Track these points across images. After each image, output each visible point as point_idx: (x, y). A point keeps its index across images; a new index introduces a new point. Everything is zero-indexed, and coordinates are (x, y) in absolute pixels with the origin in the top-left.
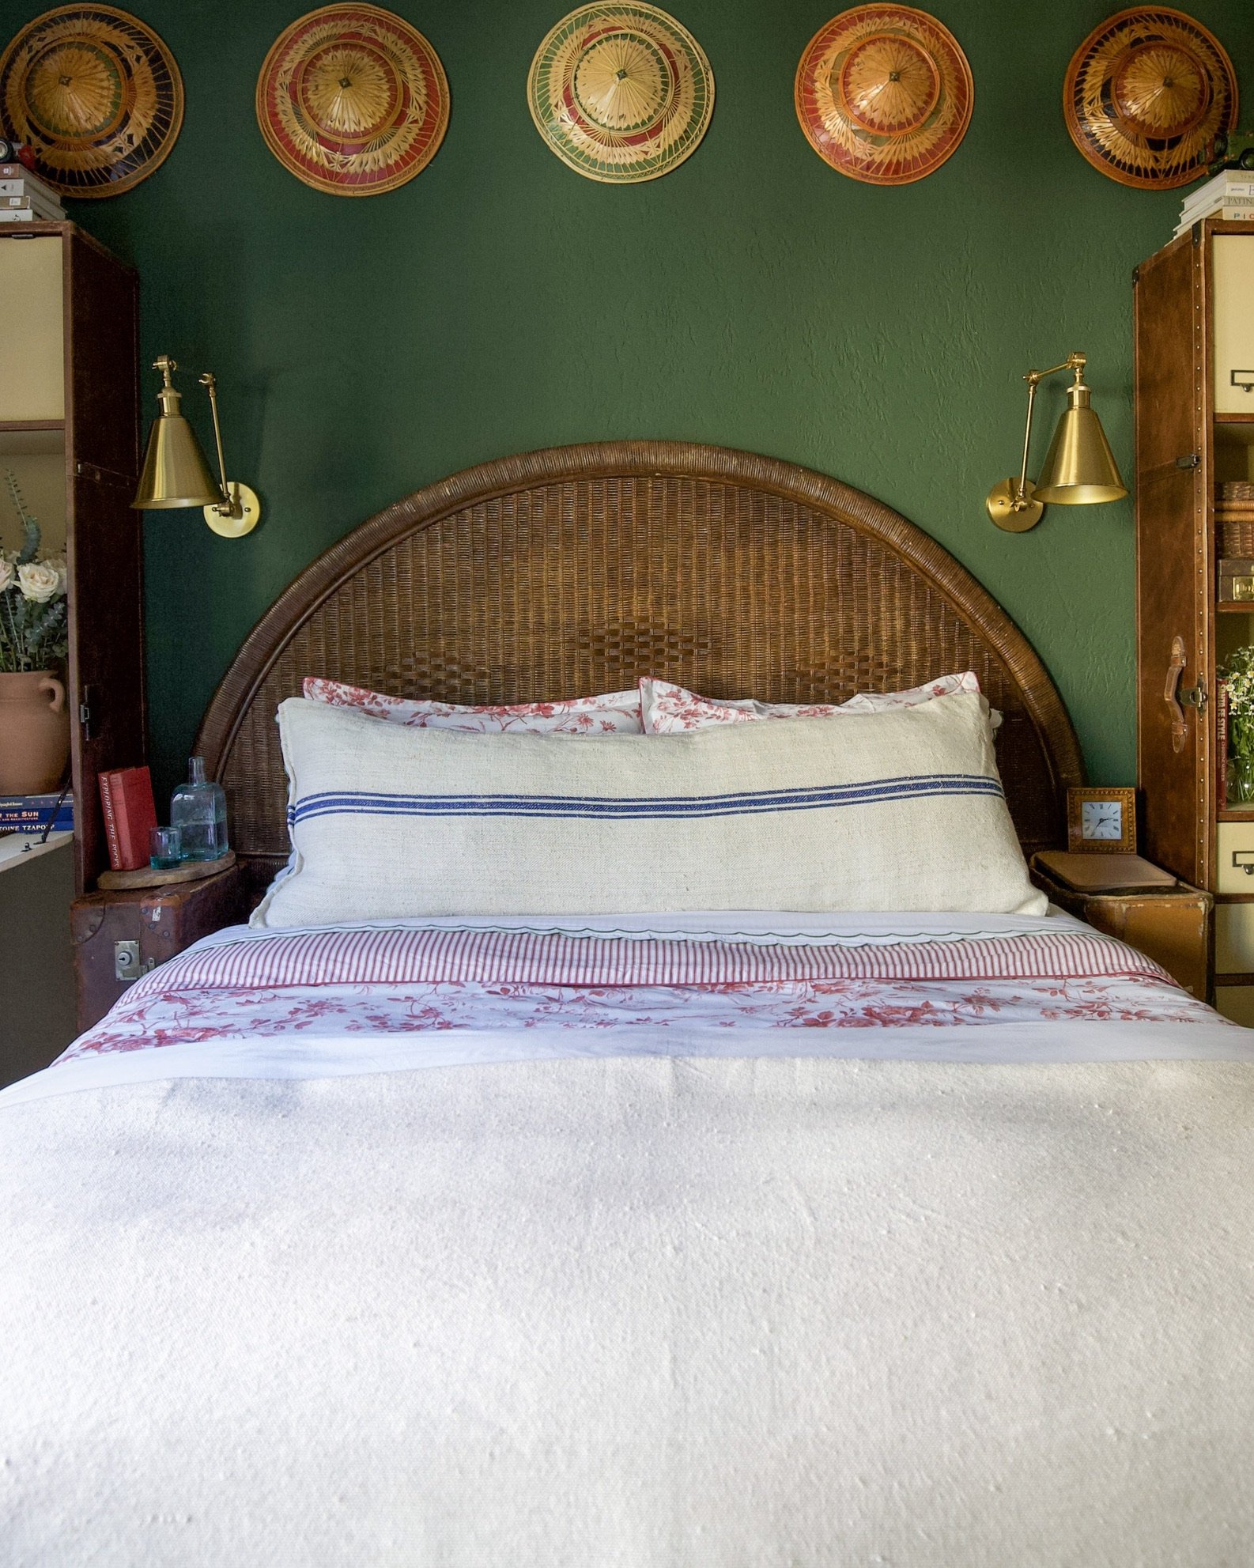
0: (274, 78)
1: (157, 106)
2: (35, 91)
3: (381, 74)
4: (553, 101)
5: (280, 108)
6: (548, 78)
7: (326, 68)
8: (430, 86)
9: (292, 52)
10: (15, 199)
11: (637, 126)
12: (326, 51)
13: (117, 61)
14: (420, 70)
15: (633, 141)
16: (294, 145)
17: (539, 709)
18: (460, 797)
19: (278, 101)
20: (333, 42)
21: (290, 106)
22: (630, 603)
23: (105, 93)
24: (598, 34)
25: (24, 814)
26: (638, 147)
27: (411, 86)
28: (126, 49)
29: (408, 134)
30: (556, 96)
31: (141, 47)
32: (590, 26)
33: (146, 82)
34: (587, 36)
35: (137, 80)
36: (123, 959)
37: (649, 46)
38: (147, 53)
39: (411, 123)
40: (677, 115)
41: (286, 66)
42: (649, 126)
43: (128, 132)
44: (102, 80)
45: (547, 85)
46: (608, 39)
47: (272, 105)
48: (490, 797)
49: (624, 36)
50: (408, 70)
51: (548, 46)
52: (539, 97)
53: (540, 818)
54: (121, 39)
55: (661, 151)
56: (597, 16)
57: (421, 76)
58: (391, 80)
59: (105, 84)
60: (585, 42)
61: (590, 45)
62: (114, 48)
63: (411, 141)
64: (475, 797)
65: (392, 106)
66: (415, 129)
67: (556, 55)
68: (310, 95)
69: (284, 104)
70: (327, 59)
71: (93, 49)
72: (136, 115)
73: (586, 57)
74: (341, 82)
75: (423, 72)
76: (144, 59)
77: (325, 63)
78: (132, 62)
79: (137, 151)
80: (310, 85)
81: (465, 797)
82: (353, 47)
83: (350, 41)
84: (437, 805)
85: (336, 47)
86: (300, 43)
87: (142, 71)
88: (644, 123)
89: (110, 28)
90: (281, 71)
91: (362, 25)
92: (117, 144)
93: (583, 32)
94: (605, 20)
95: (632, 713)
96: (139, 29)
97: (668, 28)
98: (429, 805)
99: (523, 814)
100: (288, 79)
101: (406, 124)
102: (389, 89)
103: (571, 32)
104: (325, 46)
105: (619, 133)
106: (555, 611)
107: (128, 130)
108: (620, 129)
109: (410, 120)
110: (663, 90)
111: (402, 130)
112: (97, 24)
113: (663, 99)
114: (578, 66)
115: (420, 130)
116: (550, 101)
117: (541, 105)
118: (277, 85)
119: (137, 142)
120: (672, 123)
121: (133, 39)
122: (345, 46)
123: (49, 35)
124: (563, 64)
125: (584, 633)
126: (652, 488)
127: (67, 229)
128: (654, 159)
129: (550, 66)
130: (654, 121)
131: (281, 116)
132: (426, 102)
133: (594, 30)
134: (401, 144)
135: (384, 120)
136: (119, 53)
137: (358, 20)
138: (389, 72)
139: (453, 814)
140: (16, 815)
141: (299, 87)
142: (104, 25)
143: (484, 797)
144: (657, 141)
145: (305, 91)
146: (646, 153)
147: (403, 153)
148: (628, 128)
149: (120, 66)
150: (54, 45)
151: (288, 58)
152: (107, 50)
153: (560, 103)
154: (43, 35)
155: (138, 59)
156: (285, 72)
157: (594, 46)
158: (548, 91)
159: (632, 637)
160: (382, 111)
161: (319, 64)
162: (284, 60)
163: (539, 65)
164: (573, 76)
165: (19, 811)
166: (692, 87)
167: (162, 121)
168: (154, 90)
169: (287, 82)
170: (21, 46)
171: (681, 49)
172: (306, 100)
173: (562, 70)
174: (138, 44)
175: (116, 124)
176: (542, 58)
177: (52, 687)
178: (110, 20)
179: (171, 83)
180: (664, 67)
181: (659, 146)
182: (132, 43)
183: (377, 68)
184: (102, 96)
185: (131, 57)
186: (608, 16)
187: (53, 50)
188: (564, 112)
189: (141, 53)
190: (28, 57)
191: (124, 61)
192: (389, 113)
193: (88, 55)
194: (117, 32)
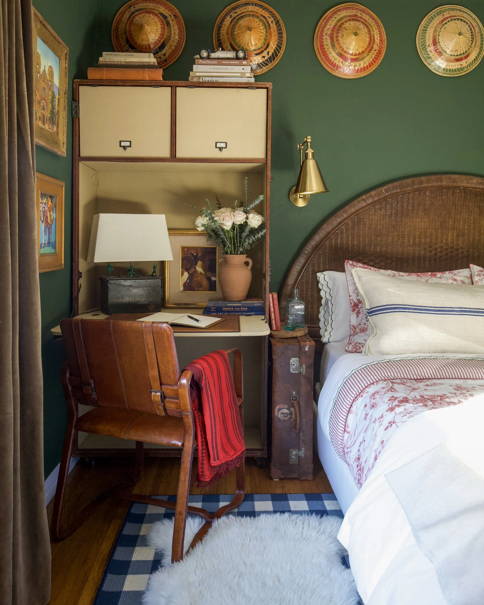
0: (323, 31)
1: (278, 41)
2: (235, 33)
3: (366, 31)
4: (427, 44)
5: (325, 43)
6: (426, 35)
7: (347, 28)
8: (381, 37)
9: (330, 22)
10: (248, 74)
11: (461, 54)
12: (346, 22)
13: (266, 22)
14: (378, 30)
15: (458, 60)
16: (329, 58)
17: (432, 275)
18: (448, 308)
19: (324, 40)
20: (348, 18)
21: (330, 43)
22: (448, 236)
23: (262, 34)
24: (447, 18)
25: (242, 308)
26: (459, 63)
27: (375, 36)
28: (268, 18)
29: (373, 54)
30: (429, 41)
31: (273, 18)
32: (443, 15)
33: (275, 31)
34: (442, 19)
35: (272, 30)
36: (294, 365)
37: (467, 23)
38: (275, 20)
39: (374, 51)
40: (475, 51)
41: (328, 27)
42: (465, 55)
43: (268, 51)
44: (261, 30)
45: (425, 38)
46: (452, 20)
47: (321, 42)
48: (459, 308)
49: (458, 19)
50: (374, 30)
51: (425, 23)
52: (421, 42)
53: (479, 317)
54: (267, 15)
55: (467, 64)
56: (445, 11)
57: (378, 33)
58: (370, 34)
59: (262, 31)
60: (442, 21)
61: (445, 22)
62: (264, 17)
63: (373, 58)
64: (453, 308)
65: (370, 44)
66: (375, 53)
67: (429, 26)
68: (339, 38)
69: (327, 41)
70: (347, 25)
71: (258, 17)
72: (271, 44)
73: (443, 27)
74: (354, 33)
75: (379, 31)
76: (274, 22)
77: (346, 26)
78: (270, 22)
79: (270, 58)
80: (340, 35)
81: (449, 308)
82: (356, 20)
83: (354, 18)
84: (439, 311)
85: (350, 20)
86: (333, 18)
87: (273, 26)
88: (464, 53)
89: (261, 9)
90: (326, 29)
91: (357, 12)
92: (263, 55)
93: (440, 18)
94: (449, 13)
95: (469, 277)
96: (271, 10)
97: (471, 17)
98: (436, 311)
99: (473, 315)
100: (329, 32)
101: (373, 51)
102: (369, 37)
103: (435, 17)
104: (345, 19)
105: (454, 57)
106: (420, 238)
107: (268, 50)
108: (454, 56)
109: (374, 49)
110: (472, 41)
111: (371, 53)
112: (256, 8)
113: (472, 45)
114: (440, 31)
115: (377, 53)
116: (426, 44)
117: (422, 45)
118: (324, 34)
119: (270, 54)
120: (473, 53)
121: (269, 14)
122: (353, 20)
123: (239, 11)
124: (433, 29)
125: (430, 247)
126: (459, 193)
127: (270, 86)
128: (464, 67)
129: (426, 30)
130: (467, 53)
131: (325, 46)
132: (380, 43)
133: (445, 16)
134: (370, 58)
135: (366, 49)
136: (266, 20)
137: (355, 10)
138: (369, 31)
139: (447, 314)
140: (239, 309)
141: (335, 35)
142: (259, 8)
143: (457, 308)
144: (466, 61)
145: (337, 37)
146: (461, 65)
147: (370, 62)
148: (457, 55)
149: (267, 25)
150: (242, 15)
151: (328, 24)
152: (262, 18)
153: (431, 45)
154: (236, 11)
155: (272, 22)
156: (328, 29)
157: (446, 23)
158: (426, 40)
159: (448, 249)
160: (366, 46)
161: (343, 26)
162: (327, 24)
163: (422, 30)
164: (438, 34)
165: (240, 307)
166: (480, 40)
167: (279, 47)
168: (277, 34)
169: (329, 33)
170: (227, 15)
171: (476, 25)
172: (338, 40)
173: (432, 32)
174: (271, 16)
175: (265, 47)
176: (423, 27)
177: (248, 261)
178: (261, 7)
179: (282, 32)
180: (472, 32)
181: (466, 63)
182: (270, 16)
183: (365, 29)
184: (261, 36)
185: (270, 21)
186: (449, 11)
187: (242, 17)
188: (432, 48)
189: (273, 20)
190: (230, 19)
191: (268, 22)
192: (368, 47)
193: (256, 20)
194: (264, 11)
